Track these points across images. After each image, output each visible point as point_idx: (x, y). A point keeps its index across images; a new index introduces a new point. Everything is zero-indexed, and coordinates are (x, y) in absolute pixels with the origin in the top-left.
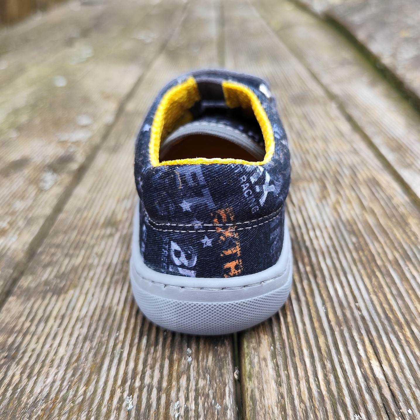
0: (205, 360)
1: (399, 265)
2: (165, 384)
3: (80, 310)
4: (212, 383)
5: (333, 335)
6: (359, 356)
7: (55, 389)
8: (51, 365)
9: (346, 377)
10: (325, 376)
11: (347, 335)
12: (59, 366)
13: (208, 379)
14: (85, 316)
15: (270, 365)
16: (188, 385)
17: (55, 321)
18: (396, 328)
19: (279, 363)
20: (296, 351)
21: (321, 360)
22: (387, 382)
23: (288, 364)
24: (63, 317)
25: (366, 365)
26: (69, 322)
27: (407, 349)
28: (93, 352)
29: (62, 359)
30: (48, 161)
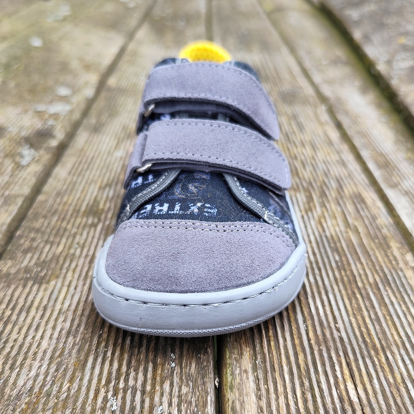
0: (188, 368)
1: (379, 289)
2: (148, 388)
3: (63, 304)
4: (194, 391)
5: (312, 353)
6: (336, 377)
7: (38, 384)
8: (34, 359)
9: (322, 397)
10: (303, 393)
11: (325, 355)
12: (42, 359)
13: (191, 386)
14: (68, 310)
15: (251, 378)
16: (171, 391)
17: (36, 312)
18: (373, 353)
19: (259, 377)
20: (276, 366)
21: (300, 377)
22: (361, 405)
23: (268, 378)
24: (45, 308)
25: (342, 387)
26: (51, 314)
27: (381, 374)
28: (76, 348)
29: (45, 352)
30: (24, 133)
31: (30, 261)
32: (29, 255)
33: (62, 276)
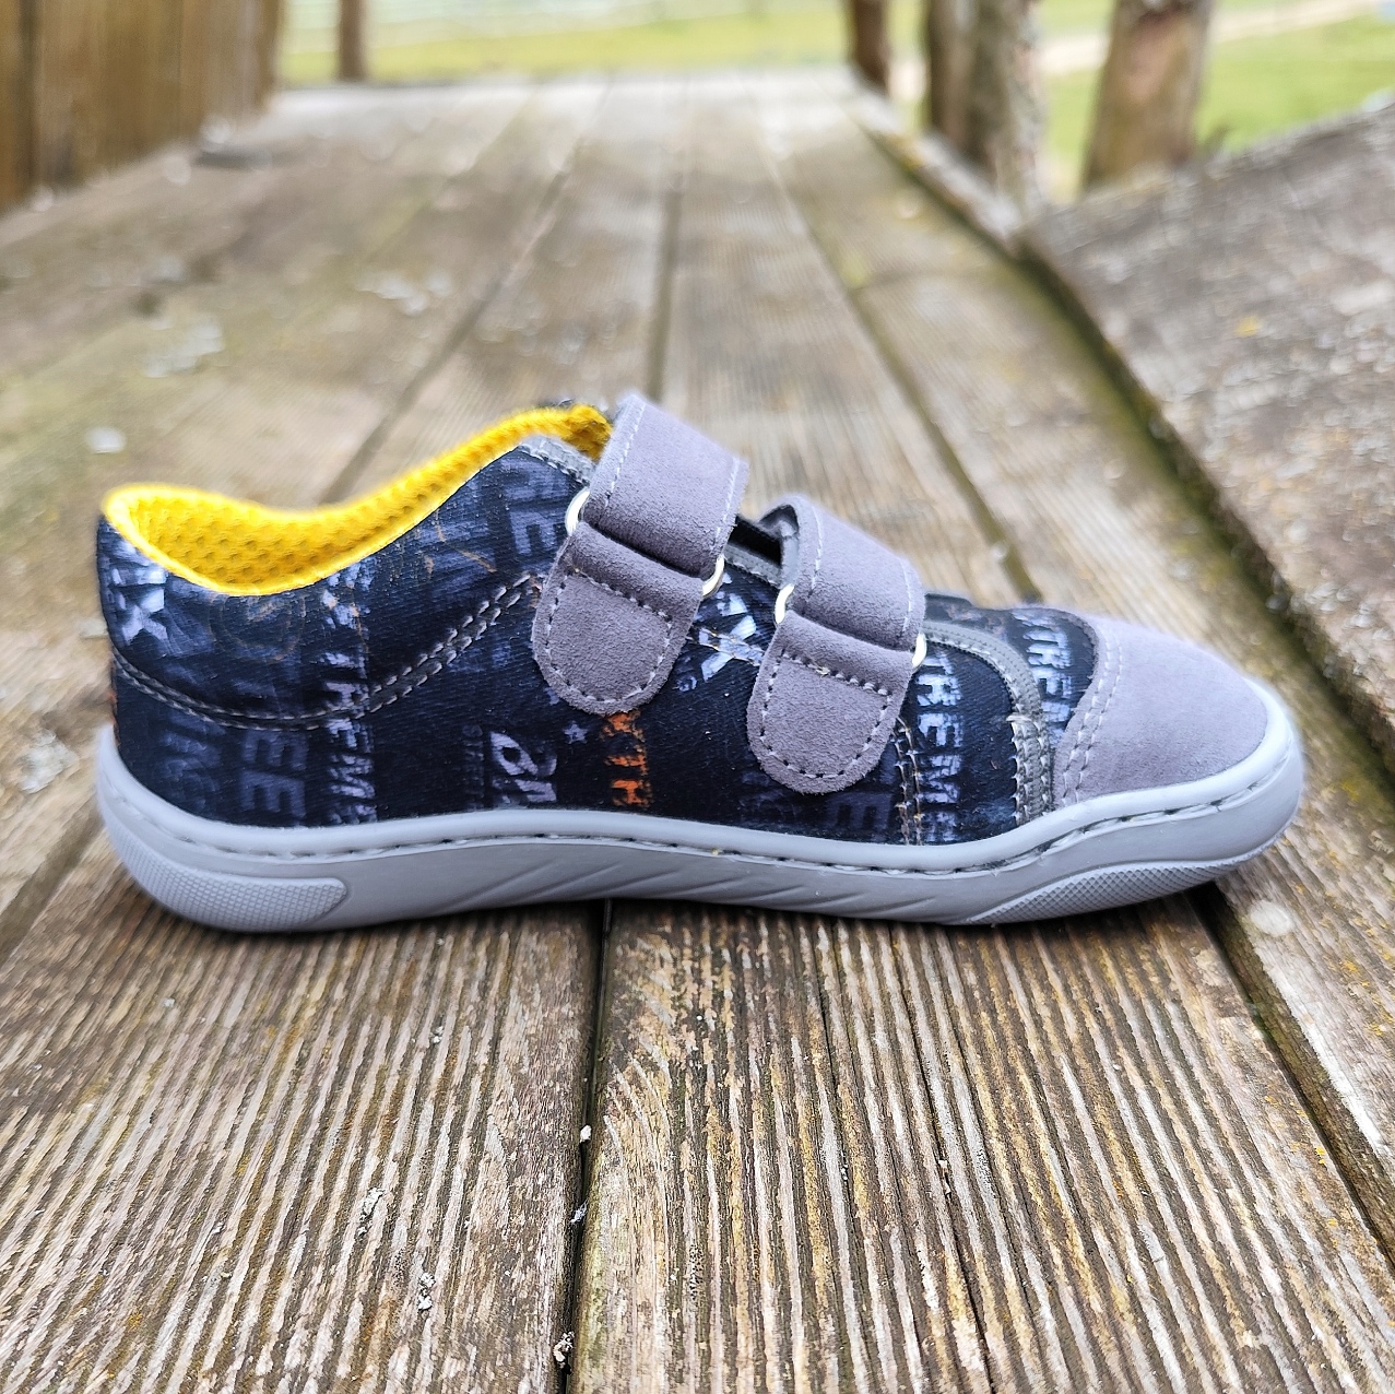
0: (471, 1308)
1: (1093, 1057)
2: (343, 1370)
3: (111, 1161)
4: (481, 1370)
5: (857, 1245)
6: (920, 1307)
7: (15, 1379)
8: (9, 1314)
9: (872, 1361)
10: (815, 1357)
11: (896, 1247)
12: (34, 1314)
13: (473, 1357)
14: (125, 1178)
15: (660, 1323)
16: (412, 1373)
17: (29, 1191)
18: (1047, 1233)
19: (686, 1320)
20: (741, 1288)
21: (810, 1313)
22: (991, 1381)
23: (711, 1323)
24: (57, 1177)
25: (938, 1331)
26: (73, 1193)
27: (1066, 1293)
28: (140, 1276)
29: (44, 1294)
30: (42, 704)
31: (23, 1055)
32: (23, 1038)
33: (117, 1086)
